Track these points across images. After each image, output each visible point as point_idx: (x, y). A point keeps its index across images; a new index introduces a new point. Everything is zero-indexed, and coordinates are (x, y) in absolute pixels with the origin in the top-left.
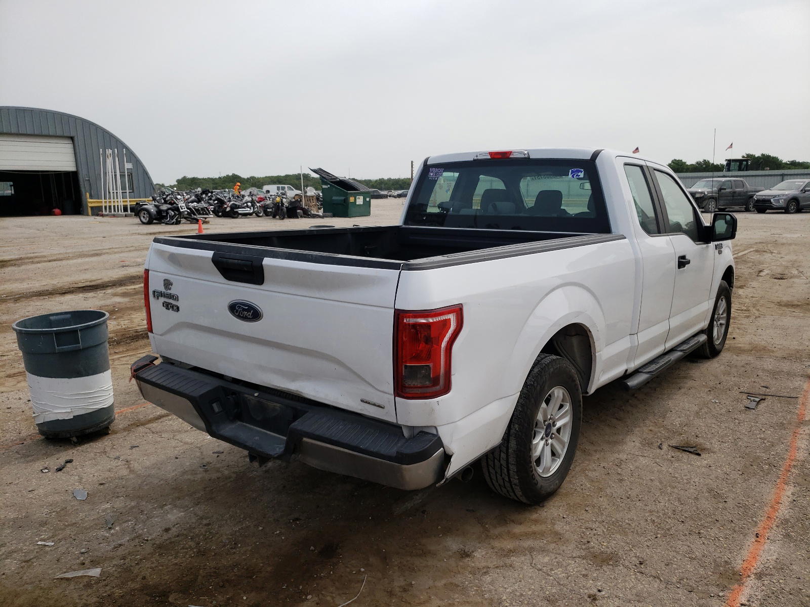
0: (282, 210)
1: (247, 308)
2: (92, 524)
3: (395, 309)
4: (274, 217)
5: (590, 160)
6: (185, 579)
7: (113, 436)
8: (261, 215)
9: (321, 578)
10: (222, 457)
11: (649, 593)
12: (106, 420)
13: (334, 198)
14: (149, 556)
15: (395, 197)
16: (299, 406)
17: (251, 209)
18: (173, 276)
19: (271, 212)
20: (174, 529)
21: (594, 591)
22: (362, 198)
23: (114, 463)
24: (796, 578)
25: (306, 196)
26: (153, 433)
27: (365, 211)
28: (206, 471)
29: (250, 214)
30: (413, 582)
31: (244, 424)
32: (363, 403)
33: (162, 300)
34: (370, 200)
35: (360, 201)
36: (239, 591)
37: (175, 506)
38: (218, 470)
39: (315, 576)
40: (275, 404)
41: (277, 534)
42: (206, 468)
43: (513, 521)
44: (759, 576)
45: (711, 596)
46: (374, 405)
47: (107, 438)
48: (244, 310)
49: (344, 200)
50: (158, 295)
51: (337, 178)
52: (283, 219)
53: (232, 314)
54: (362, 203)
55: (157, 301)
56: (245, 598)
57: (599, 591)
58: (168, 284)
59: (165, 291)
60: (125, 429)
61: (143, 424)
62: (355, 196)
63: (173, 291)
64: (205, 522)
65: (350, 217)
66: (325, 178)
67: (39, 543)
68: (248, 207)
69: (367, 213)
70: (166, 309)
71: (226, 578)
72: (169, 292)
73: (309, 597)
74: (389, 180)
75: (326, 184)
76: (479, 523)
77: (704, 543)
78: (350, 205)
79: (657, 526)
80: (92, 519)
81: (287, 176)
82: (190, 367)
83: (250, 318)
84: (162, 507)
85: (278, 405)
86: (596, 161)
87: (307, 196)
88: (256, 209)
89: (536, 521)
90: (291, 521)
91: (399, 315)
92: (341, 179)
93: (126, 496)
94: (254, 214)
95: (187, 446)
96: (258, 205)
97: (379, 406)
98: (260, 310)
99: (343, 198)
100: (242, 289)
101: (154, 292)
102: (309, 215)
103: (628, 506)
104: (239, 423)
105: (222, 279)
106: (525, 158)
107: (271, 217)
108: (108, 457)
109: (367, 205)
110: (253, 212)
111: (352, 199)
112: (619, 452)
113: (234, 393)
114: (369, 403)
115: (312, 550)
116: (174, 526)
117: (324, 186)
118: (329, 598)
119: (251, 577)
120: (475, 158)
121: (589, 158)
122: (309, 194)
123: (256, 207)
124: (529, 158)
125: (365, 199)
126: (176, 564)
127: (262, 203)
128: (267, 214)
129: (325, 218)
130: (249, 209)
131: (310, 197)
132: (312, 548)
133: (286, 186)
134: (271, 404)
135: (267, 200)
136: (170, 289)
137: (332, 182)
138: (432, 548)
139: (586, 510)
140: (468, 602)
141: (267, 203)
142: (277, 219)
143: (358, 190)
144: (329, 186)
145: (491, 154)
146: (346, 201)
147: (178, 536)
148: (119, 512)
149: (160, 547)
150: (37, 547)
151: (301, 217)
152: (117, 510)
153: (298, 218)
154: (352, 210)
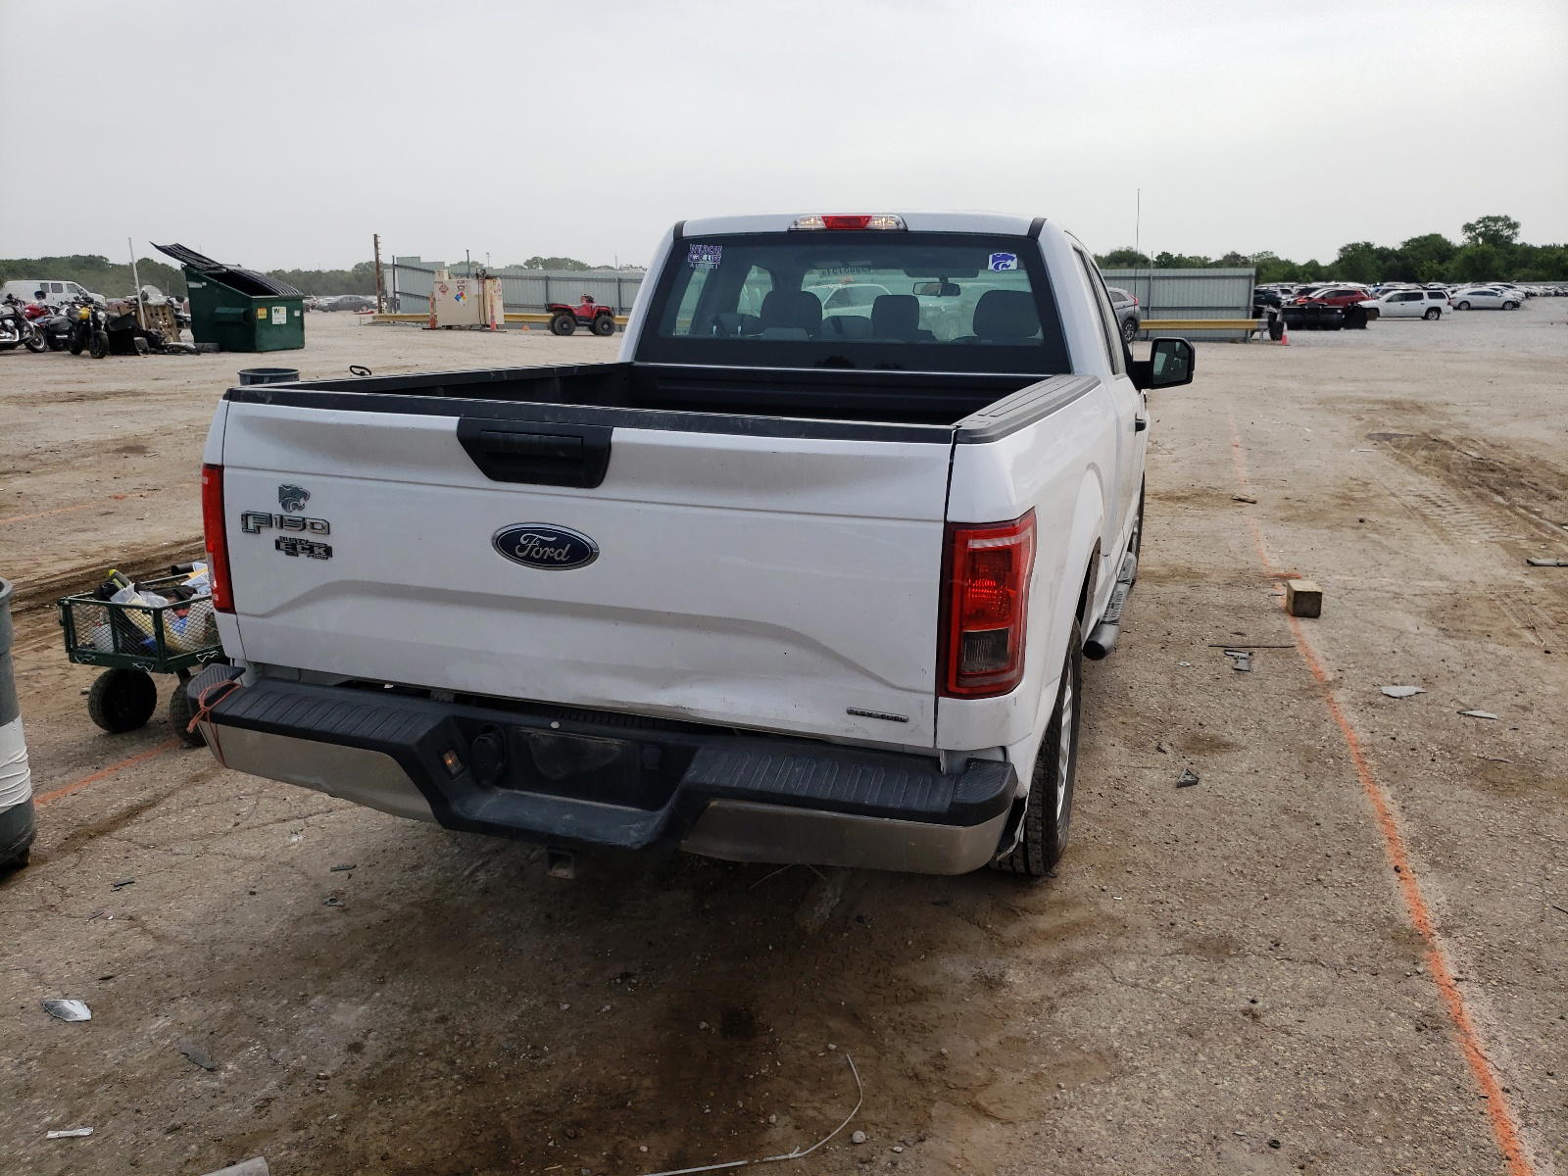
0: (98, 336)
1: (554, 539)
2: (155, 1070)
3: (945, 521)
4: (76, 352)
5: (1028, 236)
6: (481, 1139)
7: (42, 868)
8: (41, 347)
9: (765, 1078)
10: (360, 875)
11: (1324, 989)
12: (24, 832)
13: (219, 310)
14: (359, 1109)
15: (323, 309)
16: (671, 738)
17: (14, 333)
18: (311, 478)
19: (64, 340)
20: (370, 1043)
21: (1244, 1004)
22: (283, 310)
23: (99, 928)
24: (1493, 925)
25: (147, 306)
26: (146, 847)
27: (293, 337)
28: (344, 910)
29: (11, 346)
30: (944, 1050)
31: (516, 791)
32: (853, 717)
33: (272, 534)
34: (302, 314)
35: (280, 316)
36: (619, 1138)
37: (333, 996)
38: (372, 906)
39: (752, 1077)
40: (609, 741)
41: (607, 1012)
42: (339, 903)
43: (1025, 910)
44: (1446, 931)
45: (1408, 976)
46: (883, 717)
47: (28, 874)
48: (544, 544)
49: (245, 313)
50: (256, 522)
51: (221, 266)
52: (101, 357)
53: (506, 556)
54: (284, 322)
55: (260, 536)
56: (644, 1149)
57: (1253, 1002)
58: (291, 496)
59: (282, 512)
60: (62, 849)
61: (103, 831)
62: (268, 305)
63: (310, 511)
64: (431, 1015)
65: (261, 352)
66: (193, 266)
67: (51, 1134)
68: (7, 331)
69: (297, 343)
70: (288, 553)
71: (569, 1119)
72: (296, 514)
73: (773, 1118)
74: (297, 273)
75: (198, 279)
76: (971, 923)
77: (1337, 895)
78: (258, 324)
79: (1251, 879)
80: (145, 1058)
81: (46, 260)
82: (343, 680)
83: (561, 562)
84: (303, 1000)
85: (616, 742)
86: (1040, 238)
87: (149, 306)
88: (28, 335)
89: (1064, 904)
90: (618, 981)
91: (955, 534)
92: (230, 268)
93: (193, 994)
94: (23, 346)
95: (256, 866)
96: (31, 324)
97: (896, 719)
98: (588, 540)
99: (242, 310)
100: (540, 498)
101: (245, 517)
102: (165, 347)
103: (1186, 854)
104: (502, 791)
105: (479, 479)
106: (898, 230)
107: (69, 352)
108: (69, 916)
109: (297, 325)
110: (20, 342)
111: (262, 314)
112: (1105, 765)
113: (488, 728)
114: (870, 715)
115: (705, 1029)
116: (365, 1036)
117: (193, 285)
118: (811, 1113)
119: (623, 1105)
120: (793, 227)
121: (1025, 233)
122: (152, 301)
123: (25, 329)
124: (906, 230)
125: (290, 313)
126: (435, 1114)
127: (40, 320)
128: (54, 346)
129: (203, 355)
130: (9, 334)
131: (156, 307)
132: (704, 1025)
133: (64, 283)
134: (594, 742)
135: (50, 312)
136: (301, 508)
137: (210, 275)
138: (925, 981)
139: (1128, 872)
140: (1062, 1065)
141: (53, 321)
142: (85, 357)
143: (275, 294)
144: (205, 284)
145: (826, 219)
146: (249, 317)
147: (391, 1056)
148: (203, 1031)
149: (366, 1086)
150: (51, 1145)
151: (145, 352)
152: (194, 1027)
153: (137, 354)
154: (263, 336)
